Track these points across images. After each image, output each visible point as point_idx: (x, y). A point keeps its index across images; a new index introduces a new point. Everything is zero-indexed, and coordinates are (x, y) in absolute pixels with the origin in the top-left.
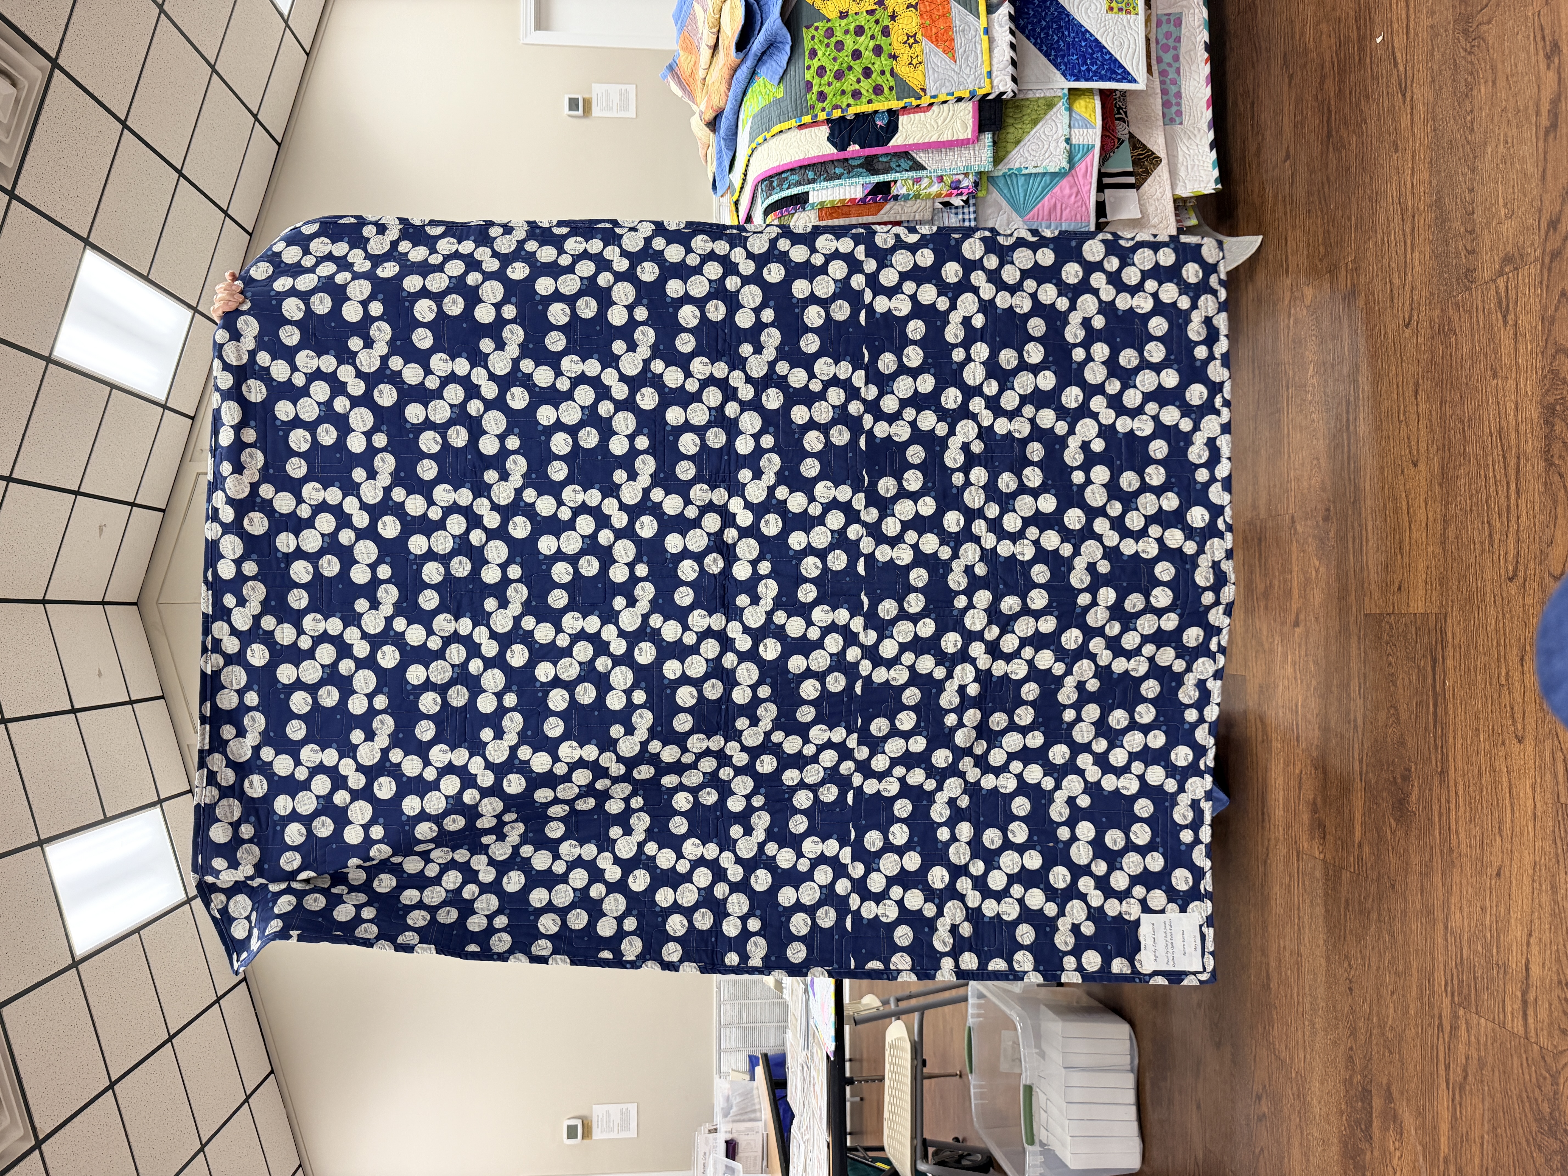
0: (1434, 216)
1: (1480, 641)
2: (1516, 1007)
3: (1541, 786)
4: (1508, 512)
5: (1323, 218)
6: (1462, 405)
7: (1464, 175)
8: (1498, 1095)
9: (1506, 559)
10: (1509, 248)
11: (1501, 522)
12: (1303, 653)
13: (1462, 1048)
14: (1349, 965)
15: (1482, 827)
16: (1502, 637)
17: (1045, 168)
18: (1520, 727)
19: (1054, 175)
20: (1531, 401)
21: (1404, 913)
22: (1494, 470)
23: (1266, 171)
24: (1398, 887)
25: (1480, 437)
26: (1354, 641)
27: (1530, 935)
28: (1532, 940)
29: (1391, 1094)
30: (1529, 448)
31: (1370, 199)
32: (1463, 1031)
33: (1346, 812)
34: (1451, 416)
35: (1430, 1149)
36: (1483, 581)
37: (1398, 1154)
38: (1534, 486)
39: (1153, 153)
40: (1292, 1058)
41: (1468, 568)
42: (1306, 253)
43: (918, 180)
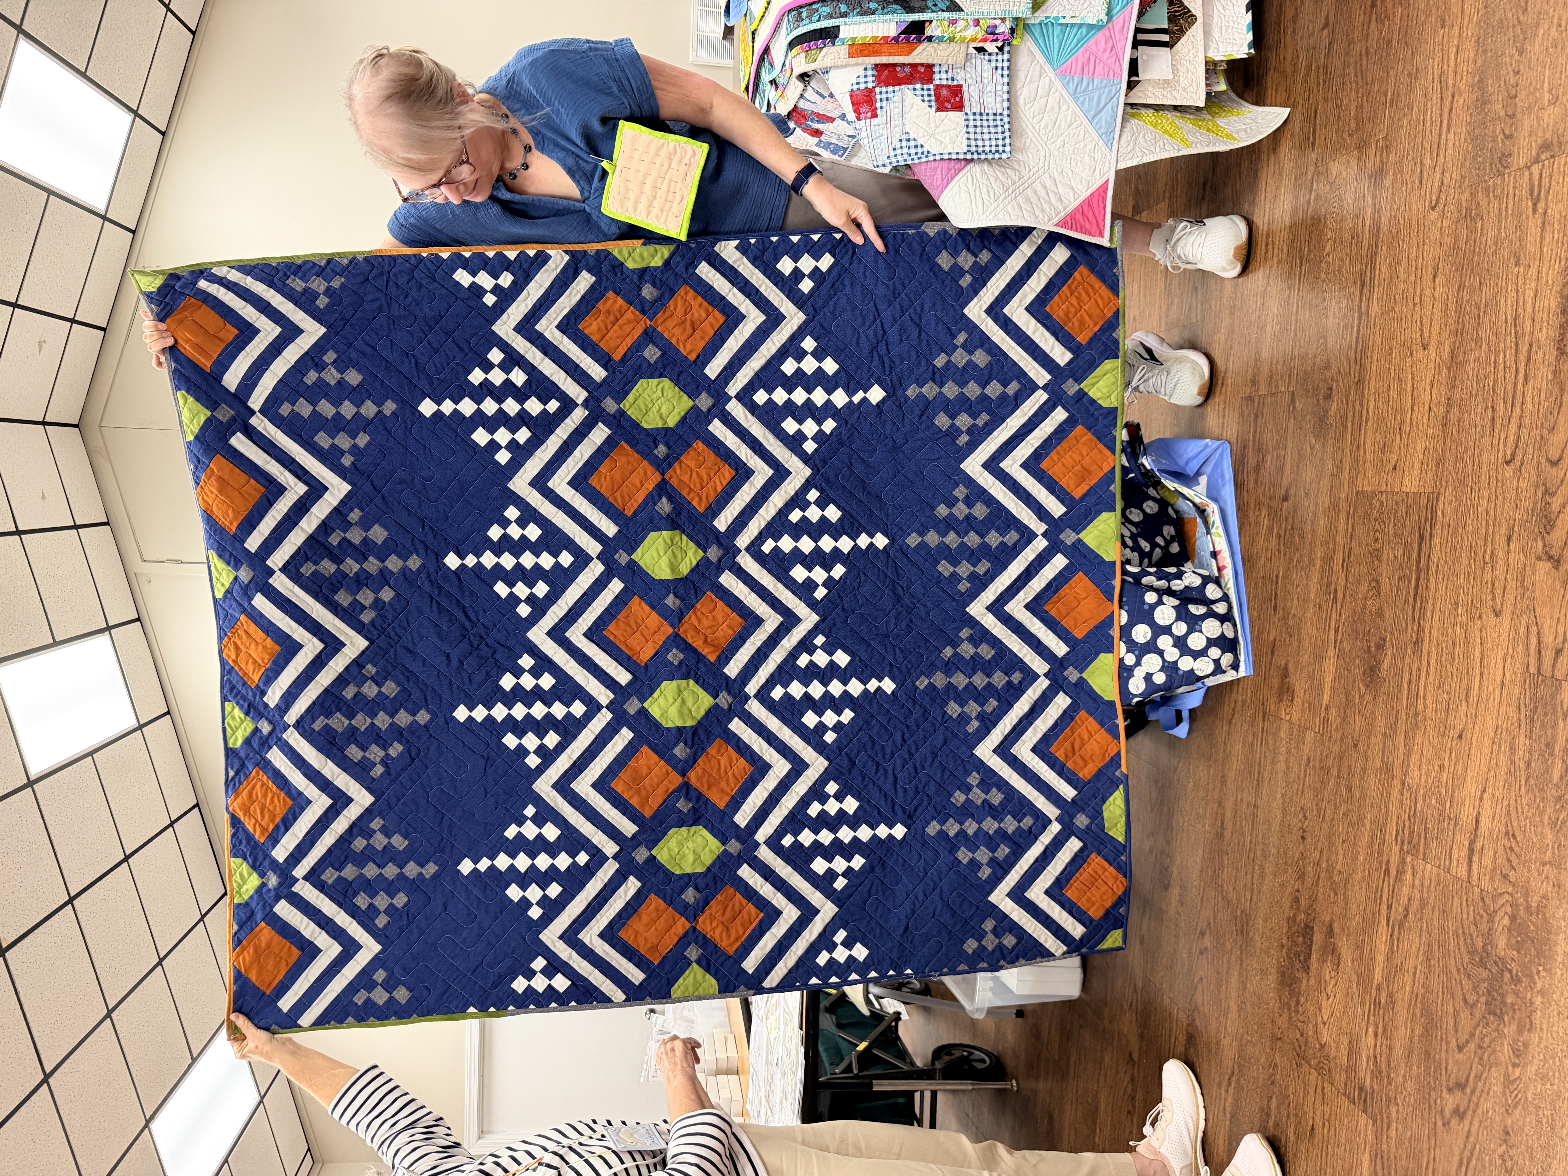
0: (1474, 97)
1: (1469, 521)
2: (1462, 854)
3: (1512, 657)
4: (1514, 397)
5: (1357, 92)
6: (1481, 290)
7: (1511, 56)
8: (1436, 931)
9: (1505, 444)
10: (1548, 135)
11: (1505, 408)
12: (1289, 527)
13: (1405, 890)
14: (1304, 816)
15: (1449, 693)
16: (1492, 518)
17: (1083, 19)
18: (1498, 602)
19: (1091, 27)
20: (1551, 290)
21: (1364, 770)
22: (1505, 356)
23: (1302, 39)
24: (1360, 746)
25: (1494, 323)
26: (1343, 517)
27: (1484, 791)
28: (1485, 796)
29: (1332, 930)
30: (1542, 336)
31: (1410, 75)
32: (1408, 876)
33: (1317, 677)
34: (1467, 302)
35: (1364, 979)
36: (1480, 464)
37: (1333, 982)
38: (1543, 374)
39: (1189, 11)
40: (1239, 899)
41: (1466, 449)
42: (1335, 127)
43: (953, 22)
